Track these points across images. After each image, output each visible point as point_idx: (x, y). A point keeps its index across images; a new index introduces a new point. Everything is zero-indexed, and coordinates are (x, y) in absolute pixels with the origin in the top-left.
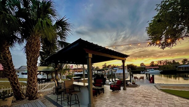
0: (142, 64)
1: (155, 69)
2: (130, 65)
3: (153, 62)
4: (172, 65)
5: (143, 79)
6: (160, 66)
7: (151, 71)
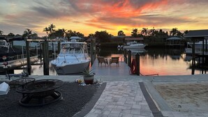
0: (120, 33)
1: (139, 42)
2: (102, 32)
3: (136, 30)
4: (159, 37)
5: (117, 62)
6: (144, 37)
7: (132, 45)
